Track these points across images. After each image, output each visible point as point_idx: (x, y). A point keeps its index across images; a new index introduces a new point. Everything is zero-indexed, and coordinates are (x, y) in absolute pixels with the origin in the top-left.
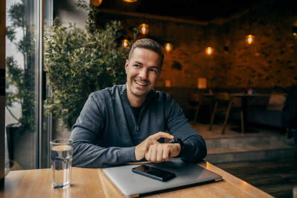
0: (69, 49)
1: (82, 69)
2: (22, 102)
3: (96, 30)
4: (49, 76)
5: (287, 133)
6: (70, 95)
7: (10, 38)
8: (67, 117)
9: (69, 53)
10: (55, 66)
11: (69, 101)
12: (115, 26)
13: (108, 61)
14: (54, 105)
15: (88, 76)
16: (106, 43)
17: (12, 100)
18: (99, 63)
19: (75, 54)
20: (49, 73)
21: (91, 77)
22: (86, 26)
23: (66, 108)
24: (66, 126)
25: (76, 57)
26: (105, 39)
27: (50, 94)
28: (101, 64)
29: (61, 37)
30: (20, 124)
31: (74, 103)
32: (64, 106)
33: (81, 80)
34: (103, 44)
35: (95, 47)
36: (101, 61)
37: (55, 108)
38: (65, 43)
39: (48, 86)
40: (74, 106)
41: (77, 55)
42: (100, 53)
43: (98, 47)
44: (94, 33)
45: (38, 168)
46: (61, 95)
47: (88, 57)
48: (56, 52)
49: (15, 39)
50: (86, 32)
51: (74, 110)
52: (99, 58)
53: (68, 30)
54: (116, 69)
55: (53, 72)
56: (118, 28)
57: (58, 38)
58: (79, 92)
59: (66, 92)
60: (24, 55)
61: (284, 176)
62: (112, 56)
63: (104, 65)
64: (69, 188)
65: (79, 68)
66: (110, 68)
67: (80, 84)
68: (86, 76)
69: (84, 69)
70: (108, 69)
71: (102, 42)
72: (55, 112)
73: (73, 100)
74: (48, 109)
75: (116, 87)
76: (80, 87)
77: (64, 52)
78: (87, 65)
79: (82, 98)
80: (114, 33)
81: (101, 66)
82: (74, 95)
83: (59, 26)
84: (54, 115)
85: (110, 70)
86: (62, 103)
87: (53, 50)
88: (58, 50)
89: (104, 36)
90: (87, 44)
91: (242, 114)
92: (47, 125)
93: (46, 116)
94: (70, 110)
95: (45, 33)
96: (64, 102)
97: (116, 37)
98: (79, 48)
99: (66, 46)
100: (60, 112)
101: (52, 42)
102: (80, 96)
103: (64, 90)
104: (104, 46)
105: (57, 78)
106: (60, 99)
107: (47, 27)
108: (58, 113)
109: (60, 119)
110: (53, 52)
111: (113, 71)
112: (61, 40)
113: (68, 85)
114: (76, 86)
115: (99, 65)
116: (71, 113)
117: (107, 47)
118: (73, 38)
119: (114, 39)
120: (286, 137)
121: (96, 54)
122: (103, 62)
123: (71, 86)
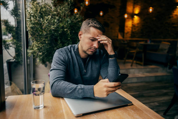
0: (42, 16)
1: (49, 29)
2: (15, 47)
3: (58, 5)
4: (30, 33)
5: (168, 67)
6: (43, 45)
7: (6, 8)
8: (41, 57)
9: (41, 20)
10: (33, 27)
11: (43, 48)
12: (69, 3)
13: (65, 24)
14: (34, 50)
15: (53, 33)
16: (64, 13)
17: (9, 45)
18: (60, 26)
19: (45, 20)
20: (30, 31)
21: (55, 34)
22: (52, 2)
23: (40, 52)
24: (41, 62)
25: (46, 22)
26: (63, 10)
27: (31, 44)
28: (61, 27)
29: (37, 9)
30: (15, 60)
31: (45, 50)
32: (39, 51)
33: (49, 36)
34: (62, 13)
35: (57, 16)
36: (61, 25)
37: (34, 52)
38: (39, 12)
39: (30, 38)
40: (46, 51)
41: (47, 21)
42: (60, 20)
43: (59, 15)
44: (57, 7)
45: (26, 94)
46: (37, 45)
47: (53, 22)
48: (34, 19)
49: (9, 8)
50: (52, 5)
51: (46, 53)
52: (59, 22)
53: (41, 4)
54: (70, 30)
55: (32, 30)
56: (71, 4)
57: (35, 9)
58: (48, 43)
59: (40, 43)
60: (15, 19)
61: (165, 91)
62: (67, 22)
63: (63, 27)
64: (43, 108)
65: (48, 29)
66: (66, 29)
67: (49, 38)
68: (52, 34)
69: (51, 30)
70: (65, 30)
71: (61, 12)
72: (34, 54)
73: (45, 48)
74: (30, 52)
75: (71, 46)
76: (49, 40)
77: (39, 19)
78: (52, 27)
79: (50, 47)
80: (69, 7)
81: (61, 28)
82: (45, 45)
83: (35, 1)
84: (34, 56)
85: (67, 31)
86: (38, 49)
87: (32, 17)
88: (35, 18)
89: (62, 9)
90: (53, 13)
91: (143, 55)
92: (30, 61)
93: (29, 56)
94: (43, 54)
95: (26, 5)
96: (40, 49)
97: (70, 10)
98: (48, 16)
99: (40, 14)
100: (38, 54)
101: (31, 13)
102: (49, 45)
103: (39, 41)
104: (63, 15)
105: (35, 34)
106: (37, 47)
107: (27, 2)
108: (36, 55)
109: (37, 59)
110: (32, 19)
111: (68, 31)
112: (37, 10)
113: (42, 39)
114: (46, 39)
115: (60, 27)
116: (44, 55)
117: (64, 16)
118: (44, 9)
119: (69, 11)
120: (168, 68)
121: (58, 20)
122: (62, 25)
123: (43, 40)
